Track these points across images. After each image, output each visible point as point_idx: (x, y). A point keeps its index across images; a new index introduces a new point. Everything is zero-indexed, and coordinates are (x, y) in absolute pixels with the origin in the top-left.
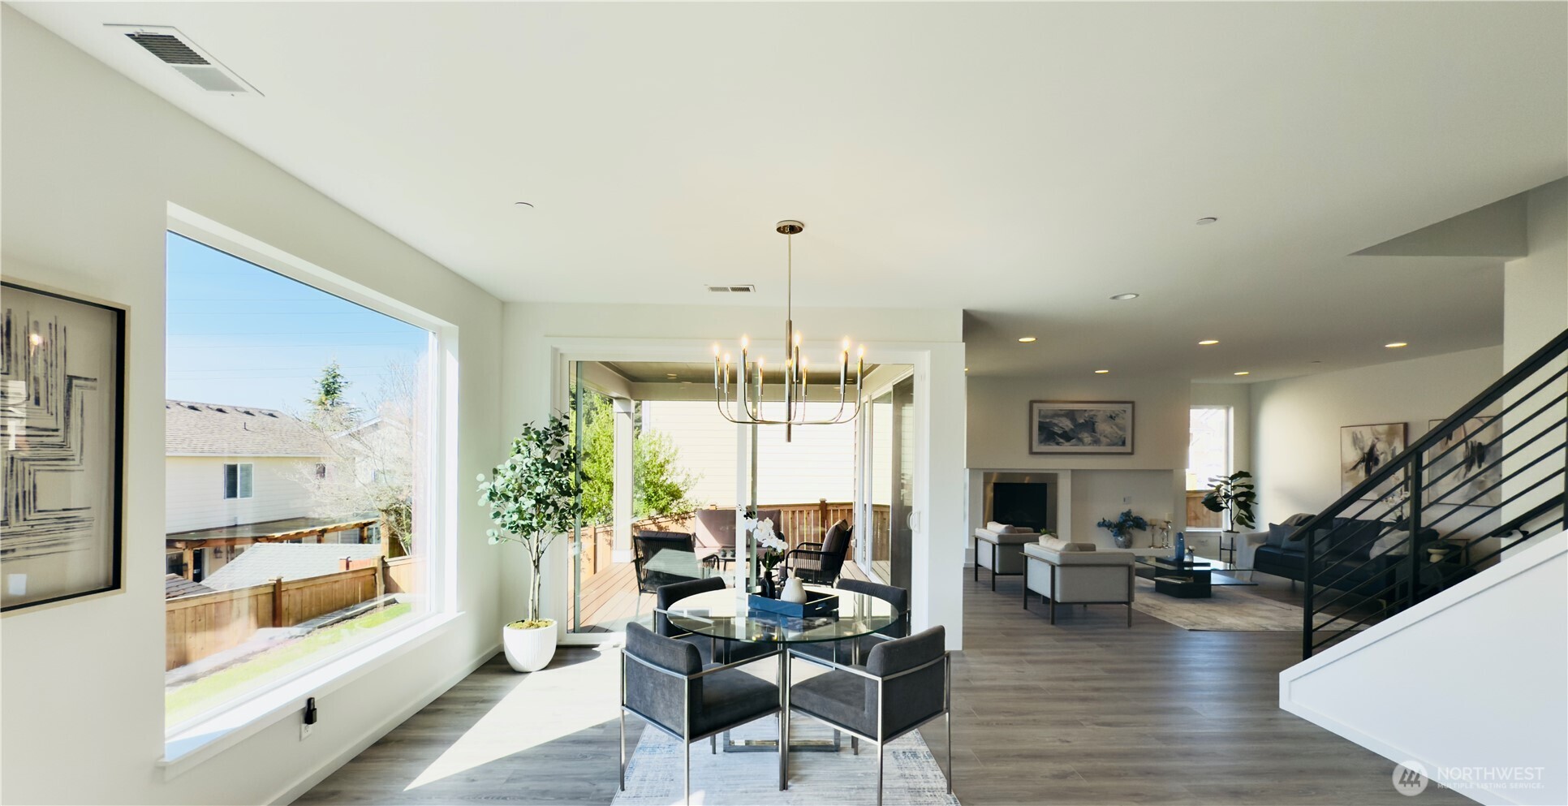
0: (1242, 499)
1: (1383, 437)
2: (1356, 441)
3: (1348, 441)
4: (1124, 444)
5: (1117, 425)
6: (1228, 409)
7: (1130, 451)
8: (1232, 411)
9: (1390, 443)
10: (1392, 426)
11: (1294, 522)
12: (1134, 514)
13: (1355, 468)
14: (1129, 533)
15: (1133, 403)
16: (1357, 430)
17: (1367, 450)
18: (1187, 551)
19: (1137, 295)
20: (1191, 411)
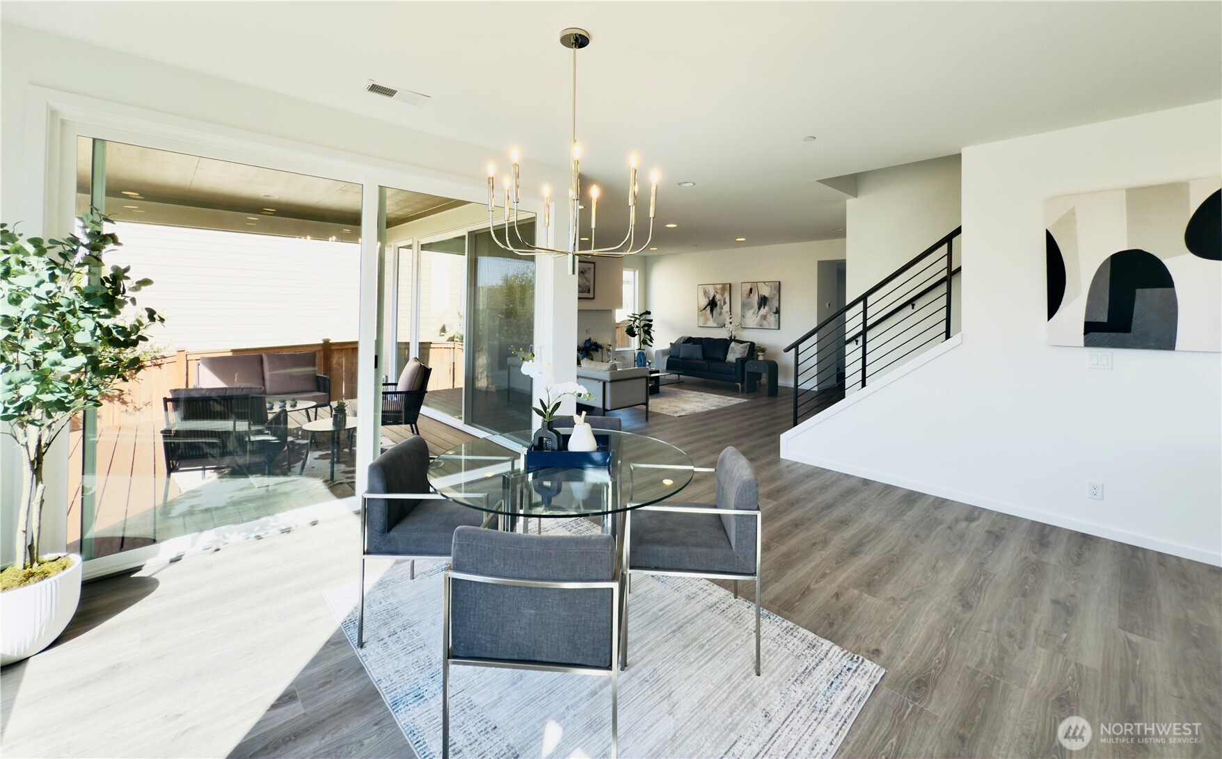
0: (646, 328)
1: (719, 291)
2: (705, 293)
3: (701, 293)
4: (589, 292)
5: (585, 279)
6: (635, 271)
7: (592, 296)
8: (637, 272)
9: (723, 295)
10: (724, 285)
11: (682, 341)
12: (593, 340)
13: (705, 309)
14: (591, 354)
15: (594, 263)
16: (706, 287)
17: (711, 299)
18: (647, 364)
19: (694, 184)
20: (624, 272)
